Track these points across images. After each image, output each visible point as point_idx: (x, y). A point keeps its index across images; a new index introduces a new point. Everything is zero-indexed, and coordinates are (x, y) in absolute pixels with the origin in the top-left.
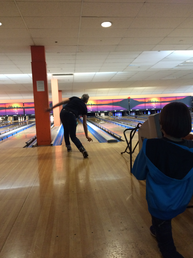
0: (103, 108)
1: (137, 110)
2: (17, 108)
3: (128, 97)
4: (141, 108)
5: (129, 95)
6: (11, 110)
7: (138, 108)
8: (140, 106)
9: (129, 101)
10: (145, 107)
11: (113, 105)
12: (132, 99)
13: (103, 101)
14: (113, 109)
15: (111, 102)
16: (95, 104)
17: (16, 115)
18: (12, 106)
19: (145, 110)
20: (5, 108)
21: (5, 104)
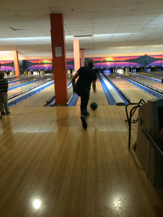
0: (121, 64)
1: (153, 66)
2: (47, 64)
3: (145, 54)
4: (157, 65)
5: (146, 52)
6: (43, 65)
7: (154, 64)
8: (156, 63)
9: (146, 58)
10: (161, 63)
11: (130, 62)
12: (149, 56)
13: (121, 58)
14: (130, 65)
15: (128, 59)
16: (114, 61)
17: (47, 70)
18: (43, 62)
19: (160, 66)
20: (38, 64)
21: (38, 60)
